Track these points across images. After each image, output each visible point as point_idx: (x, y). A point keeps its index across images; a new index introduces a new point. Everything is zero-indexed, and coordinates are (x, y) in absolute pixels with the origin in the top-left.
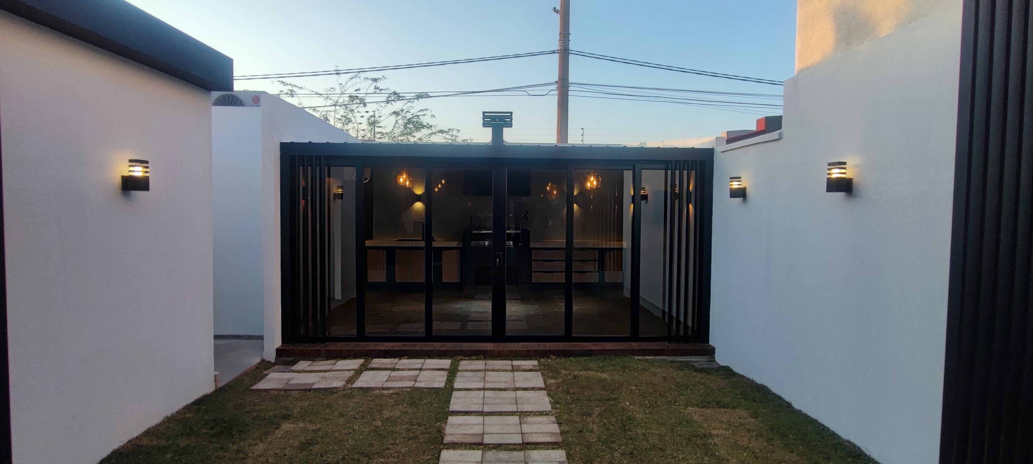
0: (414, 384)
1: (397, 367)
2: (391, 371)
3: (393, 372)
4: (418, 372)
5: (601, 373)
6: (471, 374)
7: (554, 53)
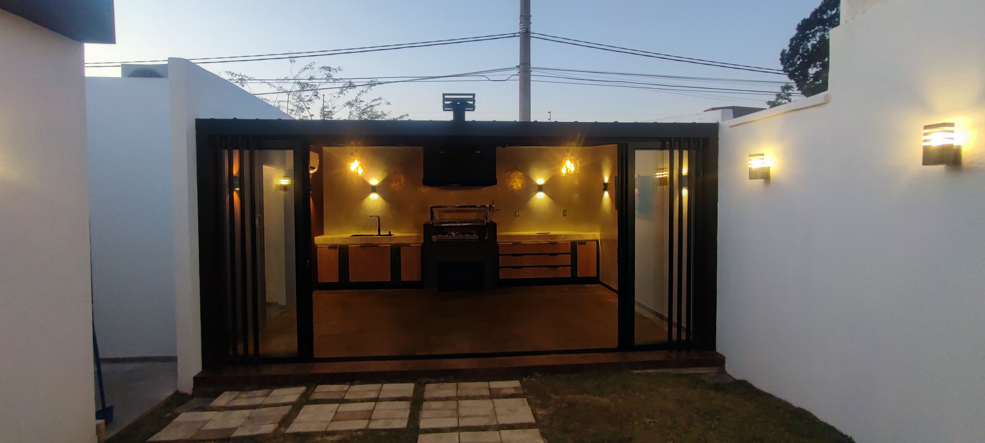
0: (368, 425)
1: (347, 397)
2: (338, 405)
3: (341, 405)
4: (373, 403)
5: (600, 396)
6: (439, 404)
7: (514, 36)
